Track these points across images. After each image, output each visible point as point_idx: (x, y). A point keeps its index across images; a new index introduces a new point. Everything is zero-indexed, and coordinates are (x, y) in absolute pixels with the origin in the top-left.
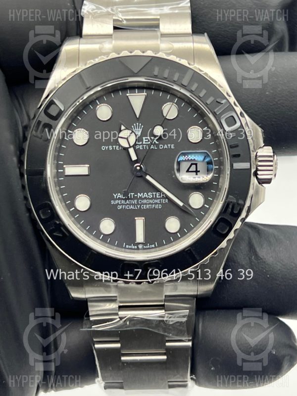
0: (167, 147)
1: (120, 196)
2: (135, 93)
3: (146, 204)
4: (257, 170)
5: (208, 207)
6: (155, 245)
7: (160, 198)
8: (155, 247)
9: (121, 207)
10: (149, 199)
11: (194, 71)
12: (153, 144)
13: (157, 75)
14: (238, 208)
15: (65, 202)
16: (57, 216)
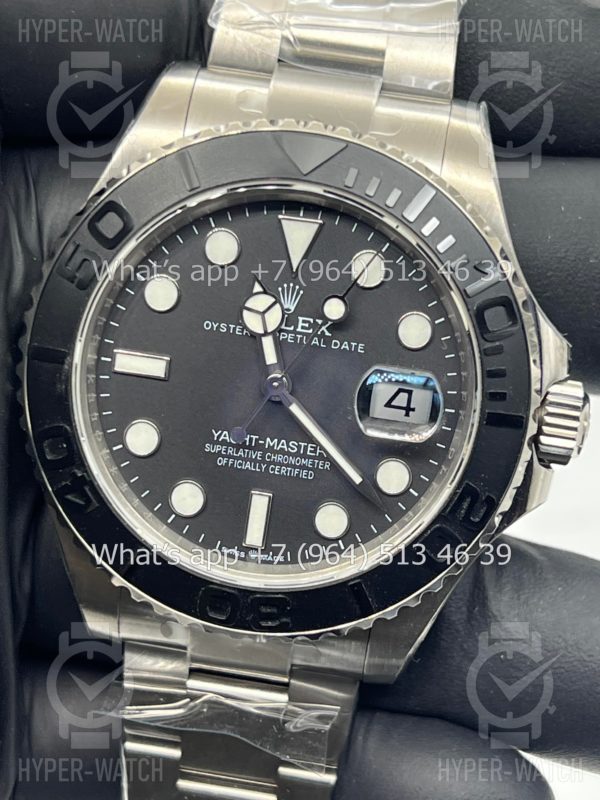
0: (347, 347)
1: (227, 438)
2: (299, 216)
3: (281, 464)
4: (540, 432)
5: (416, 494)
7: (314, 458)
11: (437, 192)
12: (318, 336)
13: (350, 185)
14: (482, 511)
15: (104, 431)
16: (81, 459)
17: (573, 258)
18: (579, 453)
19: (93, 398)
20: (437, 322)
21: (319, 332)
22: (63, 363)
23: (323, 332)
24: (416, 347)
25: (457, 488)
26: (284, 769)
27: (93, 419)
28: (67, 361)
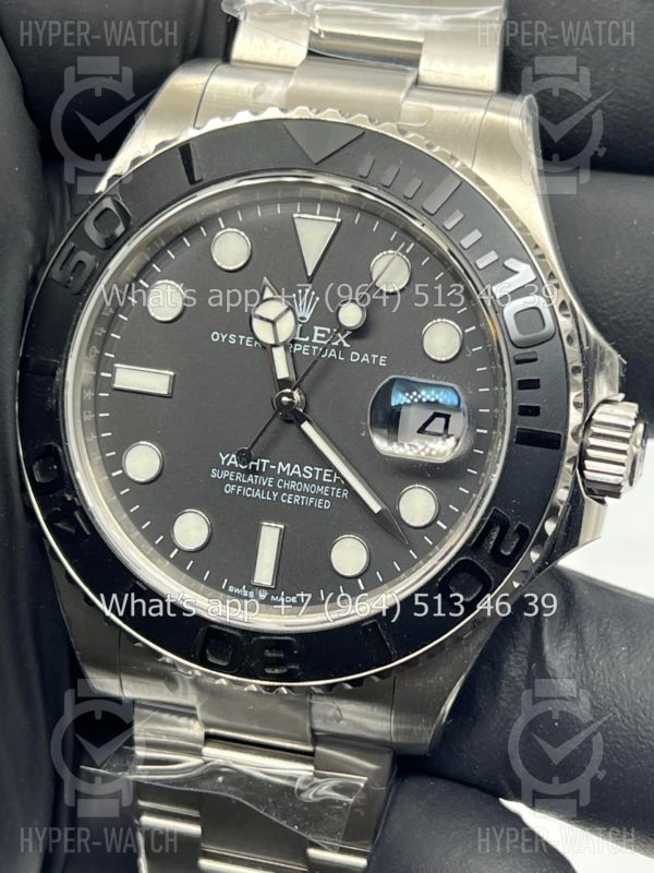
0: (368, 360)
2: (315, 214)
3: (294, 492)
5: (444, 527)
7: (331, 485)
9: (232, 488)
10: (303, 480)
11: (463, 182)
12: (335, 347)
13: (365, 175)
14: (515, 543)
15: (102, 454)
16: (71, 481)
18: (631, 484)
19: (90, 417)
20: (467, 331)
21: (336, 343)
22: (54, 375)
23: (341, 343)
24: (444, 359)
25: (484, 516)
26: (313, 852)
27: (88, 440)
28: (59, 372)
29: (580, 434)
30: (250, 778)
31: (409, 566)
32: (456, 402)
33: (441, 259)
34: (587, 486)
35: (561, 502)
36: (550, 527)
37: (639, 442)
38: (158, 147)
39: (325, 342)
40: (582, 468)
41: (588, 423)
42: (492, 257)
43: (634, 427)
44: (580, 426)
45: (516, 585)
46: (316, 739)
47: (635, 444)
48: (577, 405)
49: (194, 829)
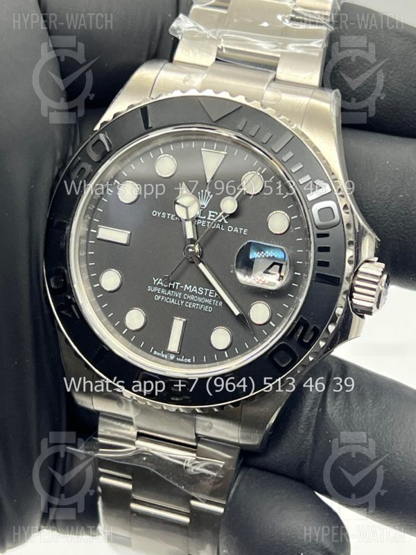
0: (237, 231)
1: (162, 283)
2: (213, 149)
3: (193, 301)
5: (274, 325)
6: (192, 360)
7: (213, 298)
8: (192, 363)
9: (159, 297)
10: (198, 295)
11: (294, 136)
12: (219, 223)
13: (241, 129)
14: (311, 336)
15: (89, 274)
16: (71, 288)
17: (389, 193)
18: (378, 308)
19: (83, 254)
20: (293, 218)
21: (220, 221)
22: (65, 230)
23: (223, 221)
24: (279, 233)
25: (295, 320)
26: (193, 503)
27: (82, 266)
28: (68, 228)
29: (352, 278)
30: (160, 458)
31: (253, 346)
32: (283, 257)
33: (280, 178)
34: (354, 307)
35: (339, 315)
36: (332, 328)
37: (383, 285)
38: (129, 107)
39: (214, 220)
40: (351, 297)
41: (356, 272)
42: (308, 178)
43: (381, 276)
44: (351, 274)
45: (311, 359)
46: (198, 439)
47: (381, 284)
48: (350, 262)
49: (129, 486)
